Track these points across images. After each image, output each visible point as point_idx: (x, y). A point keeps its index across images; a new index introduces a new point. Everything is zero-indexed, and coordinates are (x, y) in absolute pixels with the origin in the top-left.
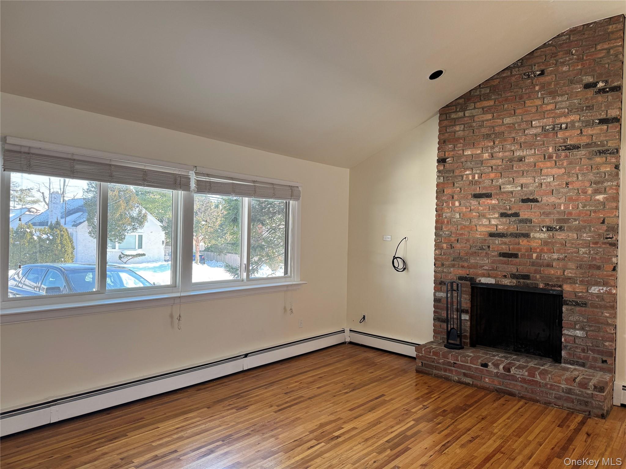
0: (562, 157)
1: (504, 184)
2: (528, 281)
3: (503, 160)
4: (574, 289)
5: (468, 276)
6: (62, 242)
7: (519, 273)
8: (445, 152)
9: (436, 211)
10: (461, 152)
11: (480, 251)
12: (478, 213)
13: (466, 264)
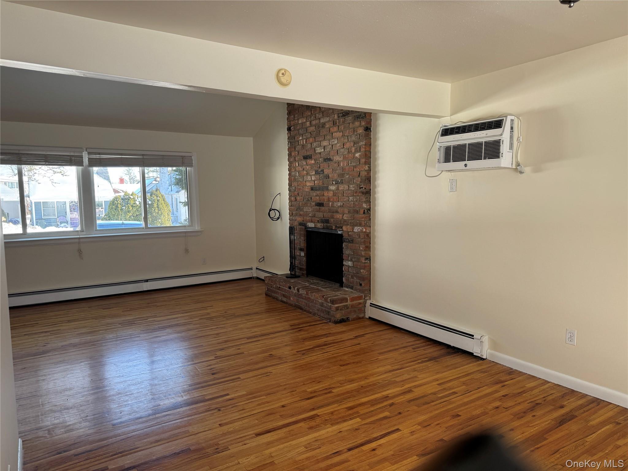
0: (341, 123)
1: (316, 147)
2: (329, 225)
3: (315, 126)
4: (347, 229)
5: (303, 222)
6: (158, 206)
7: (324, 218)
8: (290, 122)
9: (289, 171)
10: (297, 121)
11: (308, 202)
12: (307, 171)
13: (302, 213)
